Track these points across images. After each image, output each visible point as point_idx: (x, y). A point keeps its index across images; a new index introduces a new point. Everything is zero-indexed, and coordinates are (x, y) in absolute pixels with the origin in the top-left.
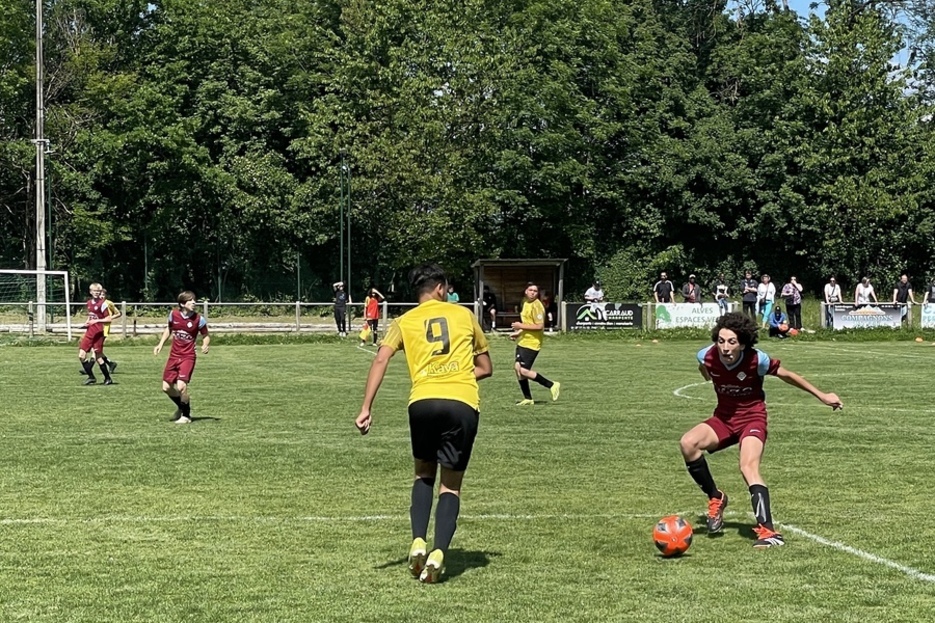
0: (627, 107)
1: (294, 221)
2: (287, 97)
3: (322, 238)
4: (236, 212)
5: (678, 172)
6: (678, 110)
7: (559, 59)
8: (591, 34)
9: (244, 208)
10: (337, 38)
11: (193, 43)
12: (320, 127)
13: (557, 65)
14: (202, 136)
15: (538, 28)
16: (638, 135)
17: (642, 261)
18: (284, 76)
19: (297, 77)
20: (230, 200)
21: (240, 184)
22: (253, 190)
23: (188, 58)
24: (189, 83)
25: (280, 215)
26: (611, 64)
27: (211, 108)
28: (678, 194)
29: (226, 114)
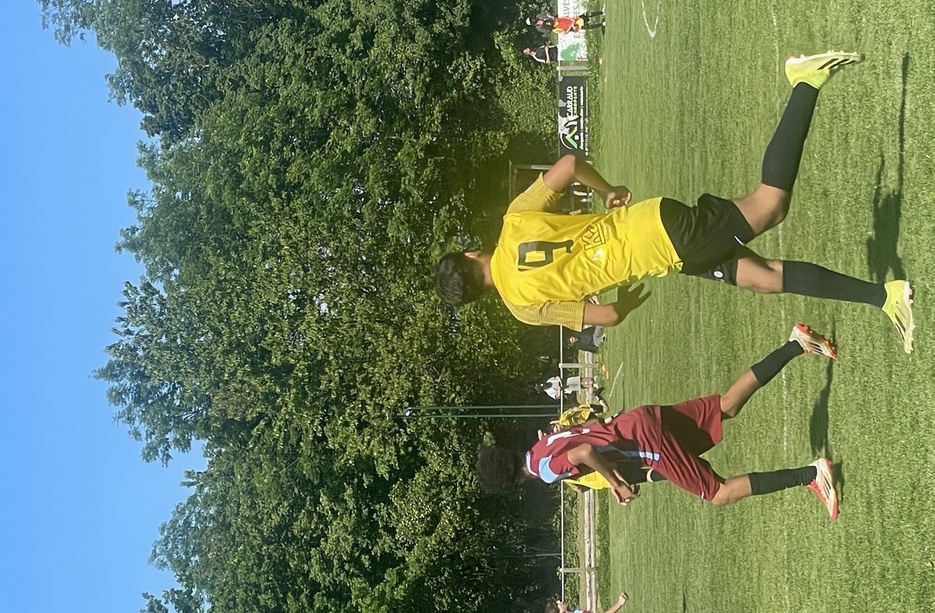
0: (339, 94)
1: (470, 470)
2: (328, 481)
3: (488, 438)
4: (459, 536)
5: (413, 39)
6: (342, 39)
7: (285, 171)
8: (257, 135)
9: (455, 528)
10: (262, 423)
11: (267, 588)
12: (363, 442)
13: (292, 174)
14: (374, 576)
15: (251, 197)
16: (370, 83)
17: (513, 77)
18: (304, 483)
19: (306, 469)
20: (445, 544)
21: (428, 533)
22: (435, 518)
23: (285, 594)
24: (312, 593)
25: (462, 487)
26: (291, 113)
27: (342, 567)
28: (436, 37)
29: (349, 549)
